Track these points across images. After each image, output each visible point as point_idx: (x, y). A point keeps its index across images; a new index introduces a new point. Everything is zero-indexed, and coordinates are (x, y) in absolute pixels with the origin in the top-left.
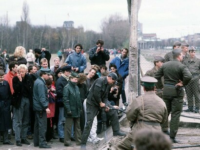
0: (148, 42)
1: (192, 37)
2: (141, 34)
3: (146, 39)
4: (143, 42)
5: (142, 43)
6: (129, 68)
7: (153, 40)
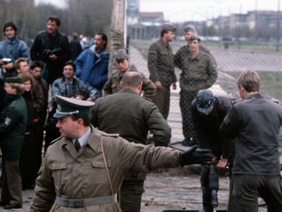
0: (148, 27)
1: (226, 20)
2: (136, 13)
3: (144, 21)
4: (141, 27)
5: (139, 30)
6: (109, 69)
7: (158, 24)
